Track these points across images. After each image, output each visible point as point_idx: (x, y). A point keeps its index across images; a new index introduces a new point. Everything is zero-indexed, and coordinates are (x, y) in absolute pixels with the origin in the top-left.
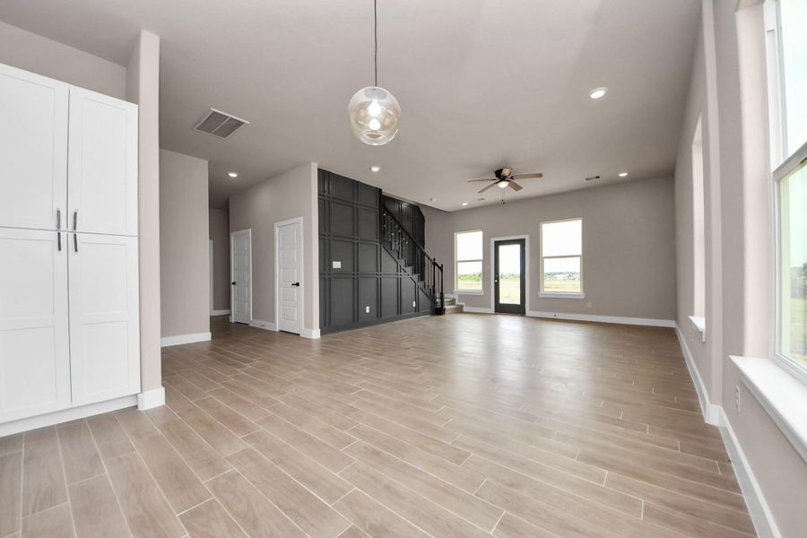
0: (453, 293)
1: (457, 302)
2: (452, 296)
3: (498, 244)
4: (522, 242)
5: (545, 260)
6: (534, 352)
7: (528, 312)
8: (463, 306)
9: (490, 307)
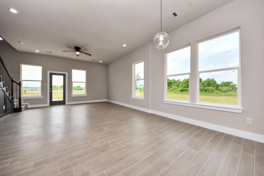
1: (23, 104)
3: (51, 74)
4: (64, 75)
7: (67, 103)
8: (28, 105)
9: (47, 103)
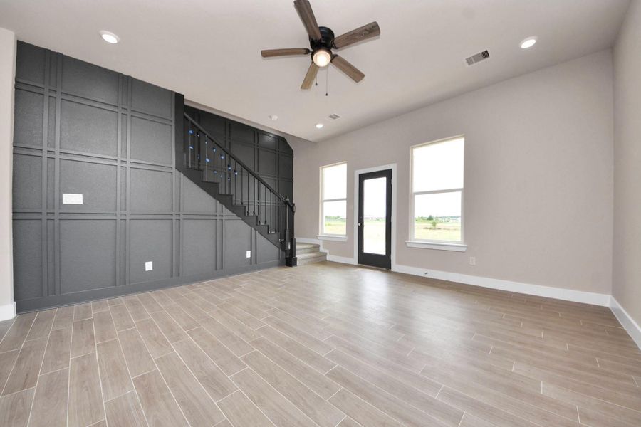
0: (317, 238)
1: (322, 250)
2: (315, 242)
3: (363, 177)
4: (388, 174)
5: (416, 196)
6: (401, 320)
7: (395, 267)
8: (326, 253)
9: (353, 257)
